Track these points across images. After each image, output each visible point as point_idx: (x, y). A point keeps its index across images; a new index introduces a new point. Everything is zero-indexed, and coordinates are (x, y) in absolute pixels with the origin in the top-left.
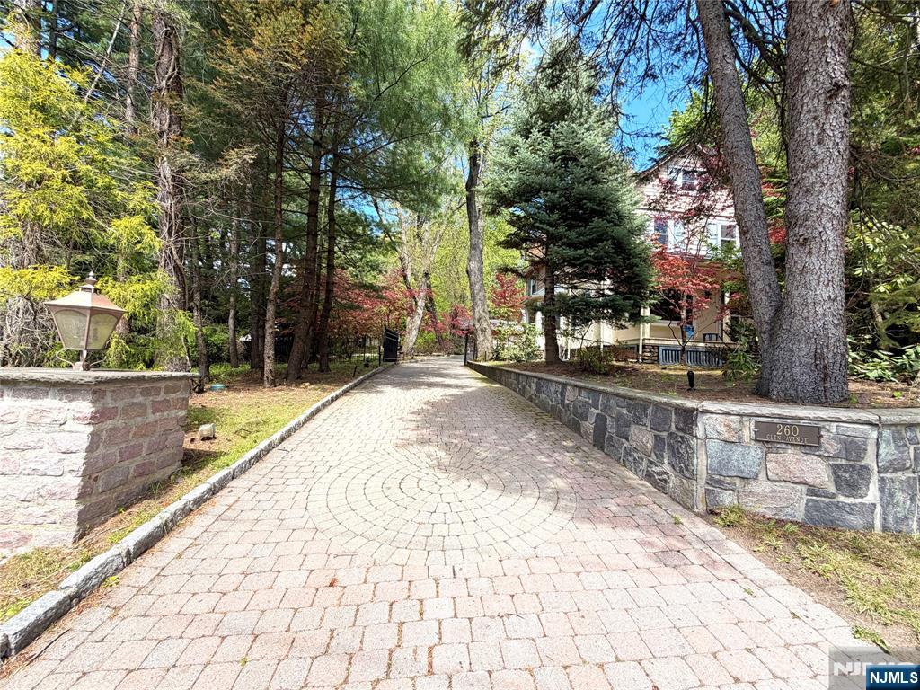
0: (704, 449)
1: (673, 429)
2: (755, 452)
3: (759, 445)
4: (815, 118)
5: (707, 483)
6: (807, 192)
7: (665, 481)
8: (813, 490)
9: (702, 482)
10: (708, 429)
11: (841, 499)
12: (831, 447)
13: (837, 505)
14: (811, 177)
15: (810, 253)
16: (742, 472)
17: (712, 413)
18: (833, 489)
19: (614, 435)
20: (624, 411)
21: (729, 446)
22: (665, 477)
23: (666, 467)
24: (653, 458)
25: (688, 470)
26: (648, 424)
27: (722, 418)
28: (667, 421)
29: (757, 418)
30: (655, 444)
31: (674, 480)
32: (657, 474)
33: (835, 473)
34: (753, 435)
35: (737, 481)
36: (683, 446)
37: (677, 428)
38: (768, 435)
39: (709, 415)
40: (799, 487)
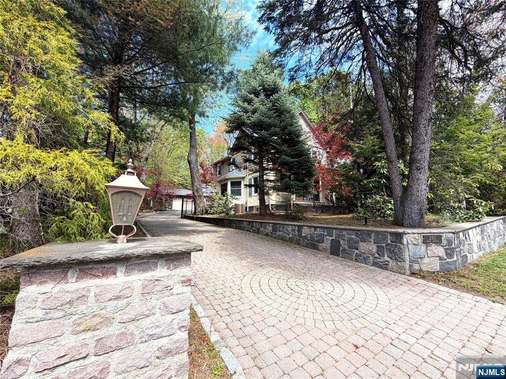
0: (407, 248)
1: (389, 242)
2: (423, 247)
3: (424, 245)
4: (425, 127)
5: (410, 262)
6: (421, 151)
7: (387, 265)
8: (441, 259)
9: (408, 262)
10: (409, 241)
11: (448, 260)
12: (444, 242)
13: (447, 263)
14: (422, 147)
15: (421, 173)
16: (420, 256)
17: (409, 233)
18: (446, 257)
19: (347, 248)
20: (353, 237)
21: (416, 246)
22: (387, 263)
23: (386, 258)
24: (377, 255)
25: (400, 258)
26: (372, 241)
27: (412, 235)
28: (385, 239)
29: (424, 234)
30: (377, 249)
31: (392, 264)
32: (381, 262)
33: (446, 251)
34: (422, 241)
35: (419, 259)
36: (396, 249)
37: (391, 241)
38: (427, 240)
39: (408, 235)
40: (437, 258)
